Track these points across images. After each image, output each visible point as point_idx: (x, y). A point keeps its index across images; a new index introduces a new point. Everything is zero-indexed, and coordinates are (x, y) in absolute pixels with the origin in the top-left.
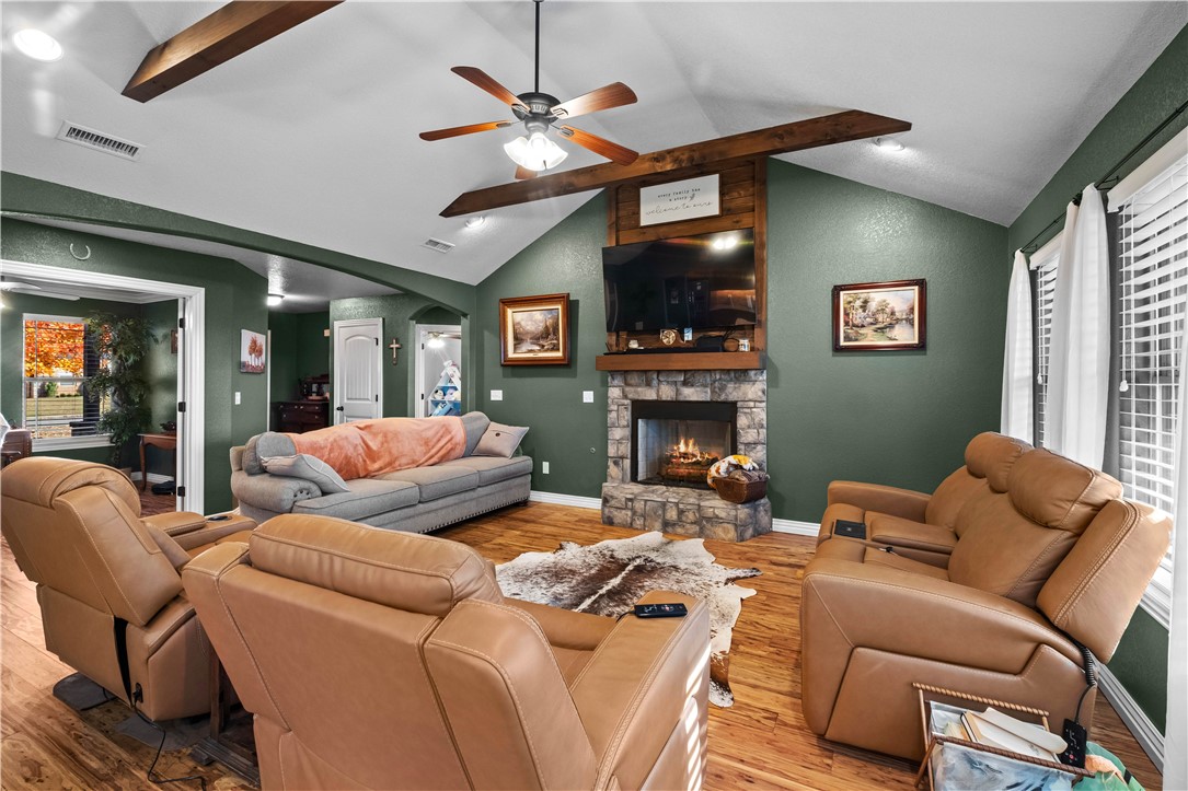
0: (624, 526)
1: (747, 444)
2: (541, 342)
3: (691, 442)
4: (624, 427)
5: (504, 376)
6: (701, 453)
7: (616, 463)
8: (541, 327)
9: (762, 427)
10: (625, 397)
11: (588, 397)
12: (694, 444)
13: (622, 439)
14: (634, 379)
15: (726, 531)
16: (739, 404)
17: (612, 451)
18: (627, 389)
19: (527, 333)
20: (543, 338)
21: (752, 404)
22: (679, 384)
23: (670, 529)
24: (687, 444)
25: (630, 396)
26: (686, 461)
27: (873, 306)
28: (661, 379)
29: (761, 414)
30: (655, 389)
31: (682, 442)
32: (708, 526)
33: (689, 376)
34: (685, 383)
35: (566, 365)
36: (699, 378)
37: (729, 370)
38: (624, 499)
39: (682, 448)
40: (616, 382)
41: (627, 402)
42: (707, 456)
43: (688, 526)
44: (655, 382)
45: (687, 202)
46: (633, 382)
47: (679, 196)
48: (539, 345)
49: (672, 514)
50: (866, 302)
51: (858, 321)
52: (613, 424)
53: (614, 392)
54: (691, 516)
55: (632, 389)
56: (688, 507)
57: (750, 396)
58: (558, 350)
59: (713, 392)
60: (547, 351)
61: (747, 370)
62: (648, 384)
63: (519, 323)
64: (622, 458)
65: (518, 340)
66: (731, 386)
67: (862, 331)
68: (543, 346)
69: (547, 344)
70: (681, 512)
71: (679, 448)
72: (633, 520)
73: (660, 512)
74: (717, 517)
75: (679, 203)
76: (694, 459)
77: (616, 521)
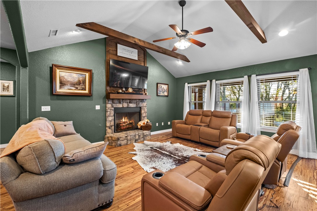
0: (124, 145)
1: (143, 117)
2: (76, 86)
3: (126, 118)
4: (112, 116)
5: (51, 99)
6: (129, 121)
7: (110, 128)
8: (76, 80)
9: (146, 112)
10: (112, 107)
11: (98, 107)
12: (127, 119)
13: (112, 120)
14: (116, 101)
15: (149, 137)
16: (142, 107)
17: (108, 124)
18: (113, 104)
19: (68, 82)
20: (77, 85)
21: (144, 107)
22: (128, 103)
23: (137, 141)
24: (125, 119)
25: (114, 107)
26: (125, 124)
27: (162, 87)
28: (124, 101)
29: (146, 110)
30: (122, 104)
31: (123, 118)
32: (145, 137)
33: (131, 101)
34: (130, 103)
35: (89, 96)
36: (133, 101)
37: (140, 99)
38: (125, 137)
39: (123, 120)
40: (109, 102)
41: (113, 108)
42: (130, 122)
43: (141, 139)
44: (122, 102)
45: (130, 53)
46: (115, 102)
47: (128, 51)
48: (75, 87)
49: (137, 137)
50: (161, 87)
51: (160, 90)
52: (109, 116)
53: (109, 106)
54: (142, 136)
55: (115, 104)
56: (141, 134)
57: (144, 105)
58: (85, 90)
59: (136, 105)
60: (79, 90)
61: (143, 99)
62: (120, 103)
63: (63, 77)
64: (112, 126)
65: (62, 84)
66: (141, 103)
67: (161, 92)
68: (77, 88)
69: (79, 87)
70: (139, 136)
71: (122, 120)
72: (127, 142)
73: (134, 138)
74: (147, 135)
75: (128, 53)
76: (127, 123)
77: (122, 144)
